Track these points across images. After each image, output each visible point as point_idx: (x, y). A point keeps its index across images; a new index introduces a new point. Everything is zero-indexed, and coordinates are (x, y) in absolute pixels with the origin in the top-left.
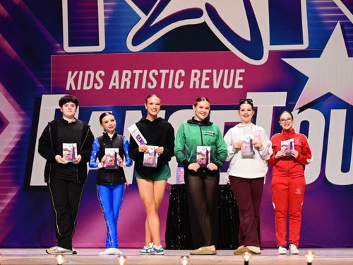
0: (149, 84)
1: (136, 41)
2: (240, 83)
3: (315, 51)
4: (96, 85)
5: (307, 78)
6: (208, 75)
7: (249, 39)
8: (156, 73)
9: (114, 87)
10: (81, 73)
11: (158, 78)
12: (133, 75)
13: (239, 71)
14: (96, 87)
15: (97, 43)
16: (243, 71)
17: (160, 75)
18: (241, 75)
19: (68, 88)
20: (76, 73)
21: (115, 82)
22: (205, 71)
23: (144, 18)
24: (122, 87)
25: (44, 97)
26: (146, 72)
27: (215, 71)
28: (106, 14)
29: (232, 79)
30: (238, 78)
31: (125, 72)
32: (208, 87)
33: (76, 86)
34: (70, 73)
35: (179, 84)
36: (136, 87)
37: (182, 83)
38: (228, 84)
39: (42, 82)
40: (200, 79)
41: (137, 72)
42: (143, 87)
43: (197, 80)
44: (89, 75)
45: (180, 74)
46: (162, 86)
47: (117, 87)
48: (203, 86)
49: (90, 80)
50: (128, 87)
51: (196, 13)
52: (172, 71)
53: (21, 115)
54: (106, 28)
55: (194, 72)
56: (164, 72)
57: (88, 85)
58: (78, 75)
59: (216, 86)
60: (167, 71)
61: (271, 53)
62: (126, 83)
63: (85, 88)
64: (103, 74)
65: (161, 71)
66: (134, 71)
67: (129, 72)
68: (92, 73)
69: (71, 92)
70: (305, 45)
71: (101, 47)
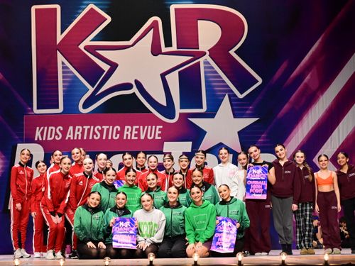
0: (95, 136)
1: (85, 106)
2: (159, 135)
3: (211, 114)
5: (205, 133)
6: (136, 130)
7: (165, 105)
8: (100, 129)
9: (69, 138)
10: (46, 128)
11: (101, 132)
12: (84, 130)
13: (158, 127)
14: (57, 138)
15: (57, 107)
16: (161, 127)
17: (103, 129)
18: (160, 130)
19: (36, 139)
20: (42, 128)
21: (70, 134)
22: (134, 127)
23: (91, 90)
24: (75, 138)
25: (19, 145)
26: (92, 127)
27: (141, 127)
28: (64, 86)
29: (154, 133)
30: (158, 132)
31: (77, 127)
32: (136, 138)
33: (42, 137)
34: (38, 128)
35: (116, 136)
36: (85, 138)
37: (118, 135)
38: (151, 136)
39: (18, 135)
40: (131, 133)
41: (86, 128)
42: (91, 138)
43: (129, 133)
45: (117, 129)
46: (104, 138)
47: (72, 138)
48: (133, 138)
49: (53, 133)
50: (80, 138)
51: (128, 86)
52: (111, 127)
53: (2, 159)
54: (64, 96)
55: (126, 127)
56: (105, 128)
57: (51, 137)
58: (43, 130)
59: (142, 137)
60: (108, 127)
61: (181, 114)
62: (78, 135)
63: (49, 139)
64: (62, 129)
65: (103, 127)
66: (84, 127)
67: (81, 128)
68: (54, 128)
69: (38, 142)
70: (204, 110)
71: (61, 109)
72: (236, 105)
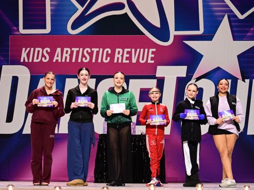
0: (84, 59)
1: (74, 26)
2: (152, 59)
3: (208, 36)
4: (43, 58)
5: (202, 56)
6: (128, 53)
7: (159, 26)
8: (89, 51)
9: (57, 60)
10: (32, 49)
11: (91, 54)
12: (72, 52)
13: (151, 50)
14: (44, 60)
15: (44, 27)
16: (154, 50)
17: (92, 52)
18: (153, 53)
19: (22, 61)
20: (28, 49)
21: (58, 56)
22: (126, 50)
23: (81, 9)
24: (63, 61)
25: (4, 67)
26: (81, 49)
27: (133, 50)
28: (51, 5)
29: (146, 56)
30: (151, 55)
31: (65, 49)
32: (128, 61)
33: (28, 59)
34: (24, 49)
35: (106, 59)
36: (74, 61)
37: (109, 58)
38: (143, 59)
39: (3, 56)
40: (122, 56)
41: (75, 50)
42: (79, 61)
43: (120, 56)
44: (39, 51)
45: (107, 52)
46: (94, 61)
47: (60, 61)
48: (124, 61)
49: (40, 55)
50: (68, 61)
51: (120, 6)
52: (101, 50)
54: (52, 16)
55: (117, 50)
56: (95, 50)
57: (37, 58)
58: (30, 51)
59: (134, 61)
61: (175, 36)
62: (66, 58)
63: (35, 60)
64: (49, 50)
65: (93, 49)
66: (73, 49)
67: (69, 50)
68: (40, 49)
69: (24, 64)
70: (201, 31)
71: (48, 30)
72: (237, 26)
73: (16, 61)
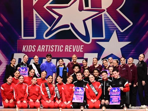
0: (51, 50)
1: (47, 36)
2: (82, 50)
3: (107, 40)
4: (33, 50)
5: (104, 49)
6: (71, 47)
7: (85, 35)
8: (54, 46)
9: (39, 51)
10: (28, 46)
11: (54, 48)
12: (46, 47)
13: (81, 46)
14: (33, 51)
15: (33, 36)
16: (83, 46)
17: (55, 47)
18: (82, 47)
19: (23, 51)
20: (26, 46)
21: (39, 49)
22: (70, 46)
23: (49, 28)
24: (42, 51)
25: (15, 54)
26: (50, 46)
27: (73, 46)
28: (36, 26)
30: (81, 48)
31: (43, 46)
32: (71, 51)
33: (26, 50)
34: (24, 46)
35: (61, 50)
36: (46, 51)
37: (62, 50)
38: (78, 50)
39: (14, 49)
40: (68, 49)
41: (47, 46)
42: (49, 51)
43: (67, 49)
44: (31, 47)
45: (62, 47)
46: (55, 51)
47: (40, 51)
48: (69, 51)
49: (31, 48)
50: (44, 51)
51: (67, 26)
52: (59, 46)
53: (7, 60)
54: (36, 31)
55: (66, 46)
56: (56, 46)
57: (30, 50)
58: (27, 47)
59: (74, 51)
60: (57, 46)
61: (92, 40)
62: (43, 49)
63: (29, 51)
64: (35, 46)
65: (55, 46)
66: (46, 46)
67: (44, 46)
68: (31, 46)
69: (24, 53)
70: (104, 38)
71: (35, 37)
72: (120, 35)
73: (20, 51)
